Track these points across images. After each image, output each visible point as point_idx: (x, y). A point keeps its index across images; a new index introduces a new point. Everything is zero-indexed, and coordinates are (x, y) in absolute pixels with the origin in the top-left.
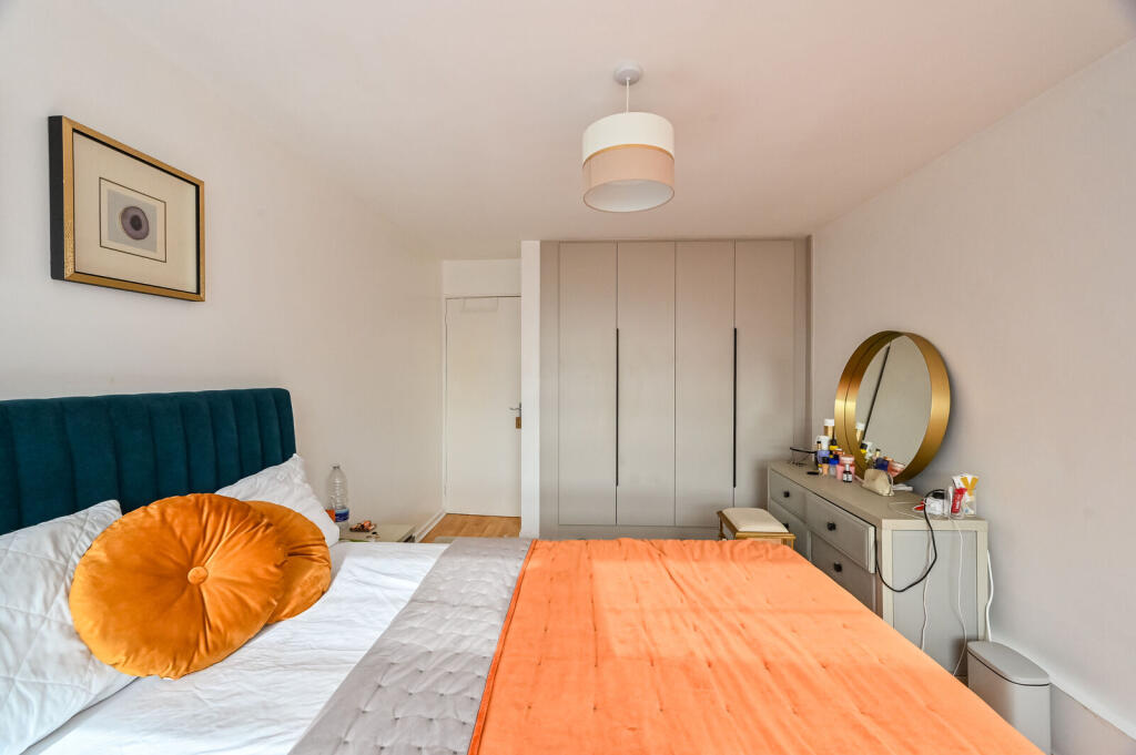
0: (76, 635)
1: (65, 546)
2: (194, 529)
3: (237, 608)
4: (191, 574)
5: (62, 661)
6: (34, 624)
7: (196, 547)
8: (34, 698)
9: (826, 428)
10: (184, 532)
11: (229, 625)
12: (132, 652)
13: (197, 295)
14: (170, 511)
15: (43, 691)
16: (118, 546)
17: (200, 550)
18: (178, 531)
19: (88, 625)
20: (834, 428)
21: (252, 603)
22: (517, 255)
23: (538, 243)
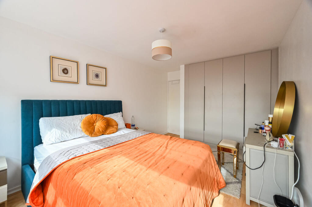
0: (81, 128)
1: (82, 118)
2: (95, 118)
3: (98, 130)
4: (94, 124)
5: (79, 130)
6: (77, 125)
7: (95, 121)
8: (76, 133)
9: (269, 118)
10: (94, 118)
11: (97, 132)
12: (85, 131)
13: (105, 86)
14: (93, 115)
15: (77, 132)
16: (86, 118)
17: (96, 121)
18: (93, 118)
19: (82, 127)
20: (272, 118)
21: (101, 130)
22: (179, 69)
23: (184, 65)
